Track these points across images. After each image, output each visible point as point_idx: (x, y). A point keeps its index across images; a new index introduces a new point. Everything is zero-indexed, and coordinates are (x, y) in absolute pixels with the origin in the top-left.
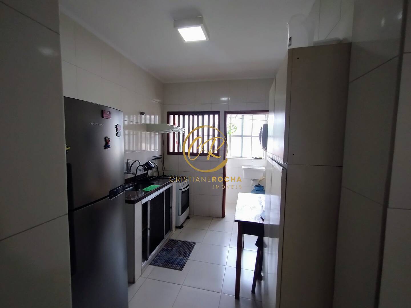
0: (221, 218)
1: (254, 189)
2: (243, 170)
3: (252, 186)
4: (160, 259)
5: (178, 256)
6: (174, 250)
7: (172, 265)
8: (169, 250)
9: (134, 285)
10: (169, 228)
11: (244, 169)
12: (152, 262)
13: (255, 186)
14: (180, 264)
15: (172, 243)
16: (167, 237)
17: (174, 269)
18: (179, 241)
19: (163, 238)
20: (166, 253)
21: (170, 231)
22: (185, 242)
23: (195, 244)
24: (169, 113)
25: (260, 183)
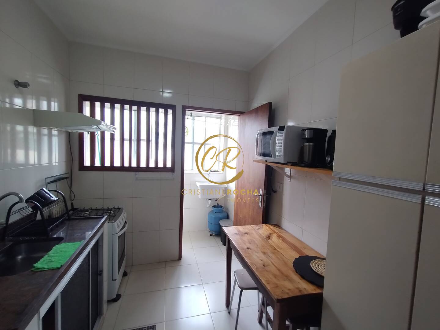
0: (177, 260)
1: (212, 210)
11: (200, 186)
13: (213, 207)
24: (83, 98)
25: (219, 202)
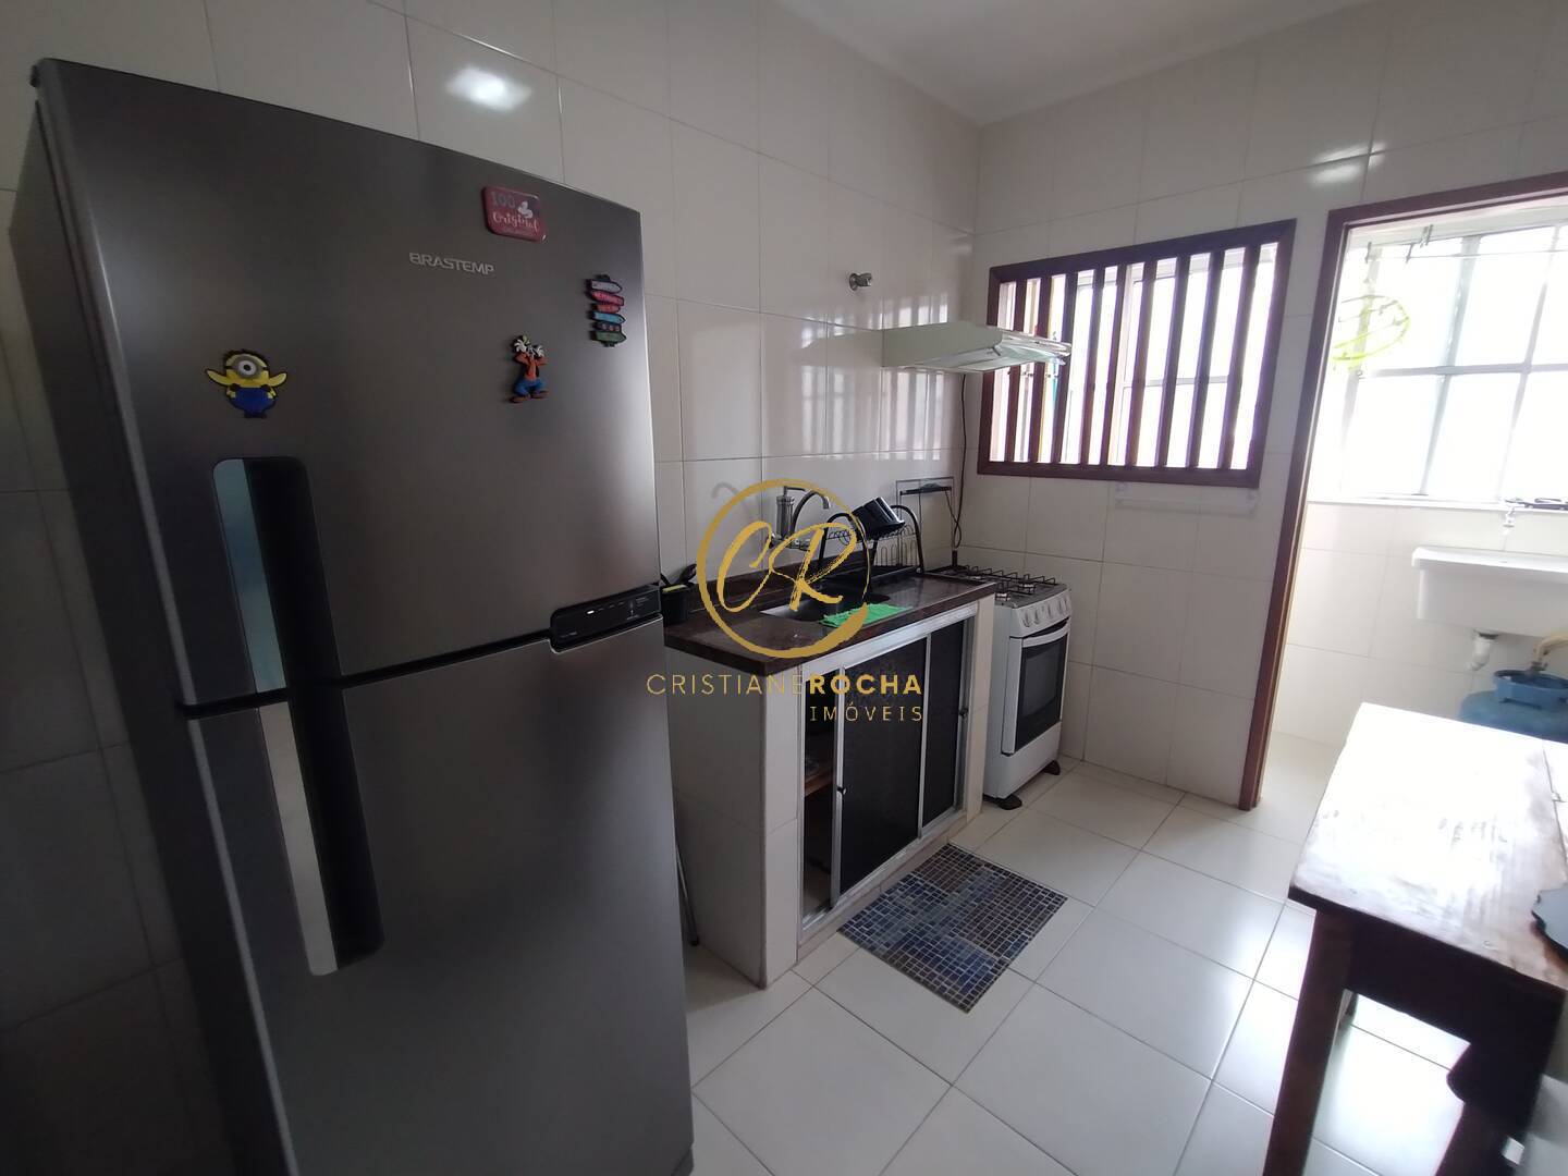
0: (1234, 806)
1: (1494, 687)
2: (1422, 574)
3: (1476, 669)
4: (885, 920)
5: (963, 935)
6: (955, 899)
7: (927, 970)
8: (930, 894)
9: (759, 995)
10: (946, 796)
11: (1426, 564)
12: (850, 922)
14: (965, 977)
15: (954, 863)
16: (931, 834)
17: (932, 988)
18: (988, 865)
19: (913, 834)
20: (914, 903)
21: (952, 809)
22: (1013, 876)
23: (1059, 900)
24: (1000, 275)
25: (1545, 660)
